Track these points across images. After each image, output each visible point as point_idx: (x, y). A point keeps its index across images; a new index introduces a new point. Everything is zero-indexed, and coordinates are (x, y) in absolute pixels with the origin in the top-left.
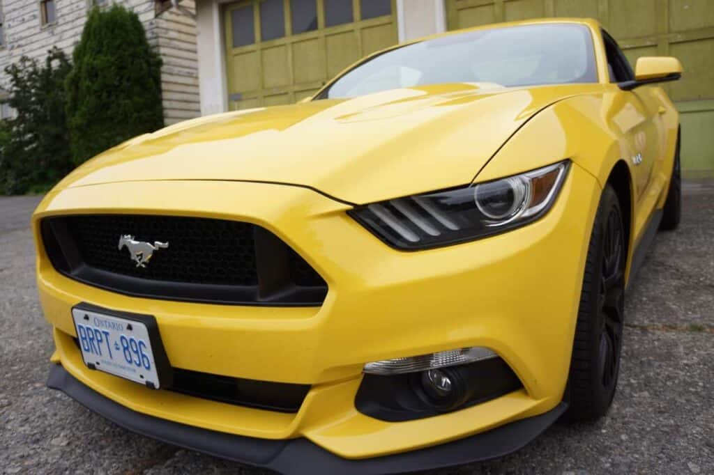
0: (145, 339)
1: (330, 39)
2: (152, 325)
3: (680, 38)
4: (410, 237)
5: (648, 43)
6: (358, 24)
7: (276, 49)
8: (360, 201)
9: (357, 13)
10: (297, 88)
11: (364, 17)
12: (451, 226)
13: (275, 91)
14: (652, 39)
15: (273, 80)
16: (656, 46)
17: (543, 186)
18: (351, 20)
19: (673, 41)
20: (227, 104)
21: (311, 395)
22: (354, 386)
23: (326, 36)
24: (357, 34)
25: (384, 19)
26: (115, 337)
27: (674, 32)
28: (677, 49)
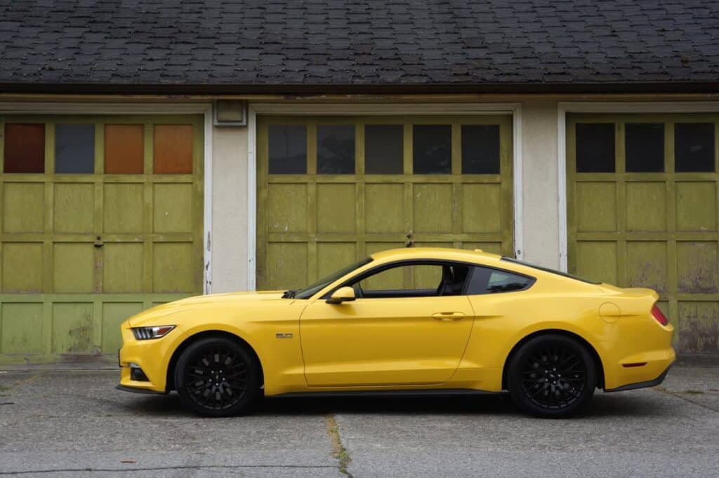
3: (161, 239)
5: (136, 240)
14: (140, 236)
19: (157, 240)
27: (156, 233)
28: (158, 247)
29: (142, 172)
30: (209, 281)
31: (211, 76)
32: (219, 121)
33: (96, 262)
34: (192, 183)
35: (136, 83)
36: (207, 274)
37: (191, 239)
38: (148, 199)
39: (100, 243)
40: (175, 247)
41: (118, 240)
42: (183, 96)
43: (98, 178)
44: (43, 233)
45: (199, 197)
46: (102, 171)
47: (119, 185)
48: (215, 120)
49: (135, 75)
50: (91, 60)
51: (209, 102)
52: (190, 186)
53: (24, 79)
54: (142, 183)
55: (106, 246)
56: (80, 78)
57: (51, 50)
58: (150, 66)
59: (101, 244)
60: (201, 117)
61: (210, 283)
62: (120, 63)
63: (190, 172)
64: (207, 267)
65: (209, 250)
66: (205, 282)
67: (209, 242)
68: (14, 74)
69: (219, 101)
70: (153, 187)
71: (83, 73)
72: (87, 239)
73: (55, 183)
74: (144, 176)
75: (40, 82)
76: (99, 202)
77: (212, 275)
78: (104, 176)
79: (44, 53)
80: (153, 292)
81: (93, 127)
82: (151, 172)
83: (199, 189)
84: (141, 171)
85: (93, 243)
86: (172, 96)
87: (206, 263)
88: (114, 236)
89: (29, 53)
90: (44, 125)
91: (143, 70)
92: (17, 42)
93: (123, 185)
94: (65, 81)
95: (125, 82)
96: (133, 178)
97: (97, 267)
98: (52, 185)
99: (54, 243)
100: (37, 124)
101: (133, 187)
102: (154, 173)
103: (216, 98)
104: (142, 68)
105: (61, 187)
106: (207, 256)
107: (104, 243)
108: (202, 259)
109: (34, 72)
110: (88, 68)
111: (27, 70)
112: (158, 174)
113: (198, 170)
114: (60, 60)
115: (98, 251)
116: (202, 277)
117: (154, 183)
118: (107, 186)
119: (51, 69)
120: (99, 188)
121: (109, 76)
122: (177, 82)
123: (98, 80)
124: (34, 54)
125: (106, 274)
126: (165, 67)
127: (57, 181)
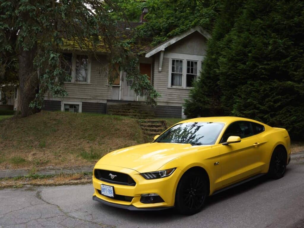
0: (112, 189)
2: (113, 188)
4: (148, 178)
8: (142, 172)
12: (155, 176)
21: (133, 198)
22: (140, 198)
26: (107, 189)
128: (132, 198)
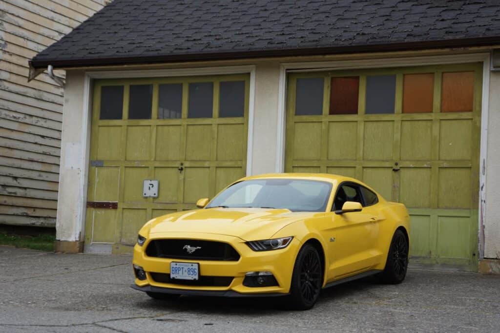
0: (197, 268)
1: (191, 128)
2: (198, 264)
3: (445, 165)
4: (257, 249)
5: (425, 166)
6: (215, 120)
7: (141, 128)
8: (248, 240)
9: (216, 110)
10: (157, 164)
11: (222, 115)
12: (265, 248)
13: (136, 164)
14: (429, 163)
15: (136, 154)
16: (430, 168)
17: (285, 242)
18: (210, 115)
19: (442, 166)
20: (87, 169)
21: (234, 280)
23: (188, 125)
24: (215, 128)
25: (238, 120)
26: (186, 268)
27: (442, 160)
28: (444, 172)
29: (431, 112)
30: (483, 199)
31: (488, 30)
32: (494, 67)
33: (394, 182)
34: (472, 119)
35: (424, 40)
36: (482, 194)
37: (470, 165)
38: (436, 132)
39: (397, 167)
40: (457, 171)
41: (411, 166)
42: (462, 48)
43: (397, 117)
44: (356, 160)
45: (477, 130)
46: (401, 111)
47: (413, 122)
48: (492, 65)
49: (425, 34)
50: (396, 24)
51: (488, 52)
52: (470, 121)
53: (342, 43)
54: (432, 120)
55: (402, 170)
56: (383, 39)
57: (369, 19)
58: (440, 25)
59: (399, 168)
60: (480, 65)
61: (484, 201)
62: (416, 25)
63: (471, 110)
64: (482, 188)
65: (484, 174)
66: (480, 201)
67: (484, 168)
68: (336, 40)
69: (495, 50)
70: (440, 123)
71: (385, 35)
72: (387, 164)
73: (365, 121)
74: (432, 114)
75: (353, 45)
76: (397, 136)
77: (486, 195)
78: (402, 115)
79: (363, 22)
80: (438, 207)
81: (394, 77)
82: (439, 111)
83: (478, 124)
84: (430, 110)
85: (392, 167)
86: (454, 49)
87: (481, 186)
88: (408, 162)
89: (352, 23)
90: (359, 77)
91: (433, 29)
92: (347, 15)
93: (416, 122)
94: (372, 42)
95: (417, 40)
96: (425, 116)
97: (394, 187)
98: (363, 124)
99: (364, 167)
100: (353, 77)
101: (424, 123)
102: (441, 112)
103: (491, 48)
104: (432, 28)
105: (369, 125)
106: (483, 180)
107: (401, 167)
108: (479, 182)
109: (350, 37)
110: (390, 31)
111: (347, 35)
112: (445, 112)
113: (477, 109)
114: (372, 26)
115: (395, 174)
116: (478, 196)
117: (441, 120)
118: (404, 123)
119: (363, 34)
120: (398, 125)
121: (405, 36)
122: (457, 37)
123: (395, 40)
124: (356, 23)
125: (401, 192)
126: (452, 26)
127: (367, 120)
128: (232, 278)
